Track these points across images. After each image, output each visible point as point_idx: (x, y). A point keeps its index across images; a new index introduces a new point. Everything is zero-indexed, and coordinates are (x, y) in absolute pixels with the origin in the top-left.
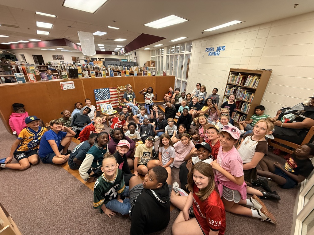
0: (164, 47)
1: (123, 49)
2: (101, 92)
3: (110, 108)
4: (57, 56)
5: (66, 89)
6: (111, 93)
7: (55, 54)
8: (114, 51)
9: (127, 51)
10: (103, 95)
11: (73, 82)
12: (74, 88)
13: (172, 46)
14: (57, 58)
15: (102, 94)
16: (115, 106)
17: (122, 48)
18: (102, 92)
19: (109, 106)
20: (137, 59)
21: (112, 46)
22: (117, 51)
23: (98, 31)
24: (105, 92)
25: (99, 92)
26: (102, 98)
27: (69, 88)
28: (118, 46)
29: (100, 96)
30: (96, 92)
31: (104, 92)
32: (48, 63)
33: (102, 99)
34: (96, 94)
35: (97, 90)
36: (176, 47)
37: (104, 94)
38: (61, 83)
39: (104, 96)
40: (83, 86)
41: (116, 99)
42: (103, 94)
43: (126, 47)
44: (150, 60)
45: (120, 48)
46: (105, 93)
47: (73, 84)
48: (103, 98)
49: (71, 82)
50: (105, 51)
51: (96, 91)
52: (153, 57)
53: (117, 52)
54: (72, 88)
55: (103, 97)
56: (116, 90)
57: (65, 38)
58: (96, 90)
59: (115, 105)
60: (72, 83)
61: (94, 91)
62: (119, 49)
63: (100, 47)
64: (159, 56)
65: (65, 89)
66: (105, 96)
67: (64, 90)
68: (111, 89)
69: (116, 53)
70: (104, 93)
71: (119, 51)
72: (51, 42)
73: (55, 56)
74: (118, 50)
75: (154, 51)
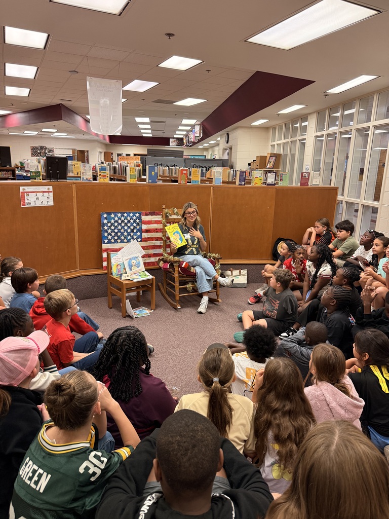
0: (310, 114)
1: (197, 128)
2: (120, 221)
3: (138, 265)
4: (42, 148)
5: (32, 205)
6: (144, 227)
7: (37, 144)
8: (175, 136)
9: (207, 134)
10: (122, 231)
11: (51, 190)
12: (51, 203)
13: (333, 109)
14: (41, 153)
15: (120, 227)
16: (153, 263)
17: (193, 126)
18: (123, 221)
19: (133, 261)
20: (230, 154)
21: (169, 121)
22: (181, 137)
23: (136, 80)
24: (129, 221)
25: (113, 221)
26: (119, 237)
27: (38, 204)
28: (185, 121)
29: (116, 231)
30: (105, 221)
31: (126, 221)
32: (19, 165)
33: (119, 241)
34: (104, 225)
35: (109, 214)
36: (346, 113)
37: (126, 228)
38: (21, 188)
39: (126, 234)
40: (75, 200)
41: (158, 243)
42: (123, 227)
43: (205, 124)
44: (266, 152)
45: (189, 127)
46: (129, 225)
47: (51, 194)
48: (123, 238)
49: (45, 188)
50: (151, 135)
51: (106, 218)
52: (275, 144)
53: (182, 139)
54: (45, 204)
55: (122, 234)
56: (158, 218)
57: (63, 103)
58: (105, 216)
59: (152, 260)
60: (49, 192)
61: (100, 216)
62: (188, 131)
63: (140, 126)
64: (292, 139)
65: (29, 206)
66: (129, 234)
67: (27, 206)
68: (147, 215)
69: (180, 141)
70: (126, 224)
71: (187, 136)
72: (31, 114)
73: (37, 148)
74: (185, 133)
75: (280, 128)
